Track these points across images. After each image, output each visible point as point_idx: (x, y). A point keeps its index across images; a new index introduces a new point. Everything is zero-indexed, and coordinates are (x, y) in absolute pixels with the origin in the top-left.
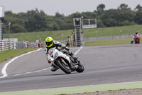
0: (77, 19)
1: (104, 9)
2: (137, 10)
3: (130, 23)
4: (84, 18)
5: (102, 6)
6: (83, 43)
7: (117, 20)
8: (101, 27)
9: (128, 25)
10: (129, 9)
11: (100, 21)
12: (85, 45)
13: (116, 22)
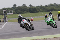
0: (5, 11)
1: (16, 7)
2: (30, 7)
3: (27, 12)
4: (8, 10)
5: (15, 5)
6: (7, 21)
7: (21, 11)
8: (15, 14)
9: (26, 13)
10: (26, 6)
11: (14, 11)
12: (8, 22)
13: (21, 12)
